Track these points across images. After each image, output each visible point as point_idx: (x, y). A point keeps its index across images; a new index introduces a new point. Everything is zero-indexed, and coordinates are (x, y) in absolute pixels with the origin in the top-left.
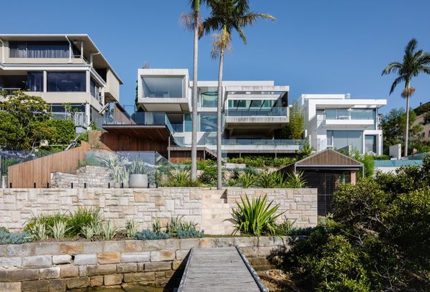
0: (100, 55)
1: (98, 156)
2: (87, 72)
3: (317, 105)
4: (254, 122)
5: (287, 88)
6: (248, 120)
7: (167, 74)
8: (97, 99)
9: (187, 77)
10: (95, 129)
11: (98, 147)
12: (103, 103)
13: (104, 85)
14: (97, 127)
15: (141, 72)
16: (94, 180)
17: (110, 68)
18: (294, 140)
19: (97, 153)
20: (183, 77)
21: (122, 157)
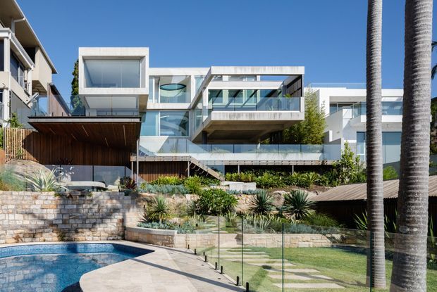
0: (25, 21)
1: (20, 171)
2: (6, 40)
3: (330, 97)
4: (252, 119)
5: (300, 70)
6: (244, 116)
7: (119, 54)
8: (21, 85)
9: (147, 59)
10: (16, 126)
11: (20, 157)
12: (30, 92)
13: (32, 67)
14: (19, 123)
15: (84, 51)
16: (12, 217)
17: (39, 47)
18: (310, 146)
19: (19, 167)
20: (141, 59)
21: (62, 174)
